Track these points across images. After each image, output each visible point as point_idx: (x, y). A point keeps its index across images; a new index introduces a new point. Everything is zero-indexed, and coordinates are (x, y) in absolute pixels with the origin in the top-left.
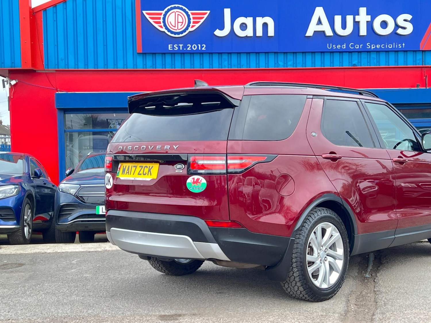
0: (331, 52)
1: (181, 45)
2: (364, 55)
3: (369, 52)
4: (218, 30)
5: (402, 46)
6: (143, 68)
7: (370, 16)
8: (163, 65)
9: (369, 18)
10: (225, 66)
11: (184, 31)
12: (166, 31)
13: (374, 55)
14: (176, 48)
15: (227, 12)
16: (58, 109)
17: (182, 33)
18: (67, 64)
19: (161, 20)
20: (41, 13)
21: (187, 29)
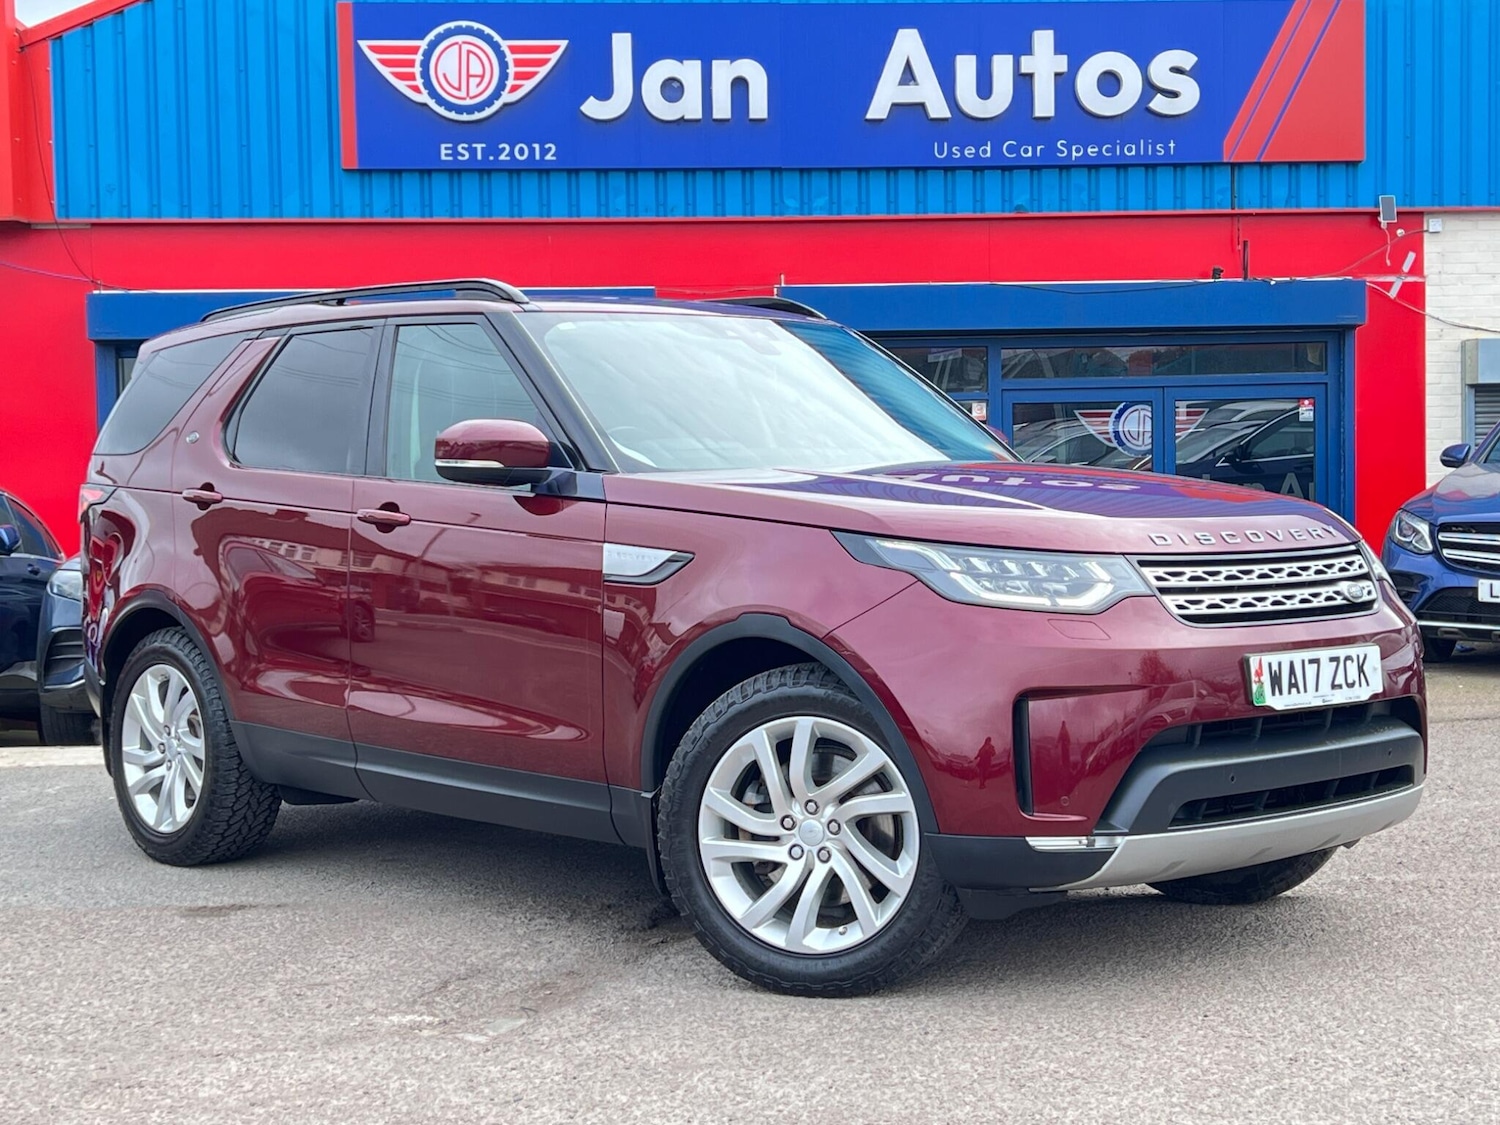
0: (946, 169)
1: (479, 147)
2: (1050, 178)
3: (1065, 167)
4: (592, 98)
5: (1168, 149)
6: (363, 216)
7: (1064, 58)
8: (423, 206)
9: (1062, 63)
10: (617, 210)
11: (489, 102)
12: (432, 104)
13: (1079, 178)
14: (463, 155)
15: (622, 45)
16: (96, 341)
17: (480, 107)
18: (125, 203)
19: (417, 70)
20: (47, 46)
21: (496, 95)
